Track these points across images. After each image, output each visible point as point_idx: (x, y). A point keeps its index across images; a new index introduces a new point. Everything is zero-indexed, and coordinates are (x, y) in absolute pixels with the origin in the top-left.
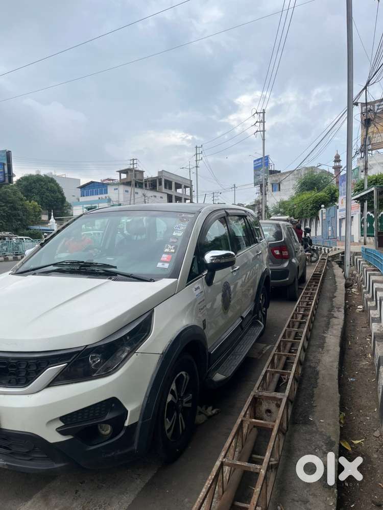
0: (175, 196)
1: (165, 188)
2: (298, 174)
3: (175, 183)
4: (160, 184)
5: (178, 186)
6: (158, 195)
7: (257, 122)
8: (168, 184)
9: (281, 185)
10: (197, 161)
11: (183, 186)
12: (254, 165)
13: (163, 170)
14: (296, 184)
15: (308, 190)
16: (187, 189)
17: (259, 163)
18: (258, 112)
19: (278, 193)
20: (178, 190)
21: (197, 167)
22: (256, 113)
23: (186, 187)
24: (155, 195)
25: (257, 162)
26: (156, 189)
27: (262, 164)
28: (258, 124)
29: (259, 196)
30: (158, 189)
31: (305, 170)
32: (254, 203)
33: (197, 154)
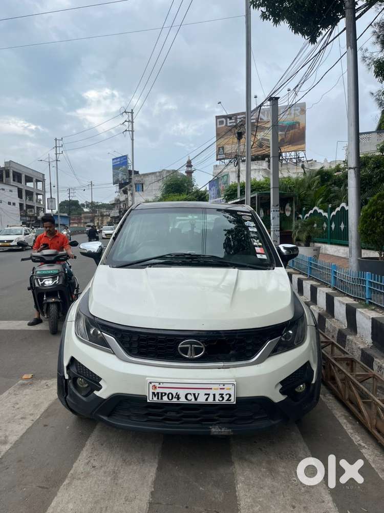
0: (26, 190)
1: (14, 180)
2: (160, 176)
3: (26, 176)
4: (8, 176)
5: (29, 179)
6: (7, 187)
7: (126, 121)
8: (17, 177)
9: (144, 186)
10: (56, 154)
11: (34, 179)
12: (113, 163)
13: (10, 161)
14: (162, 186)
15: (173, 192)
16: (38, 183)
17: (117, 162)
18: (127, 111)
19: (141, 193)
20: (27, 183)
21: (57, 161)
22: (125, 112)
23: (37, 181)
24: (3, 188)
25: (115, 161)
26: (3, 181)
27: (121, 163)
28: (126, 123)
29: (118, 195)
30: (4, 181)
31: (167, 173)
32: (114, 202)
33: (56, 147)
